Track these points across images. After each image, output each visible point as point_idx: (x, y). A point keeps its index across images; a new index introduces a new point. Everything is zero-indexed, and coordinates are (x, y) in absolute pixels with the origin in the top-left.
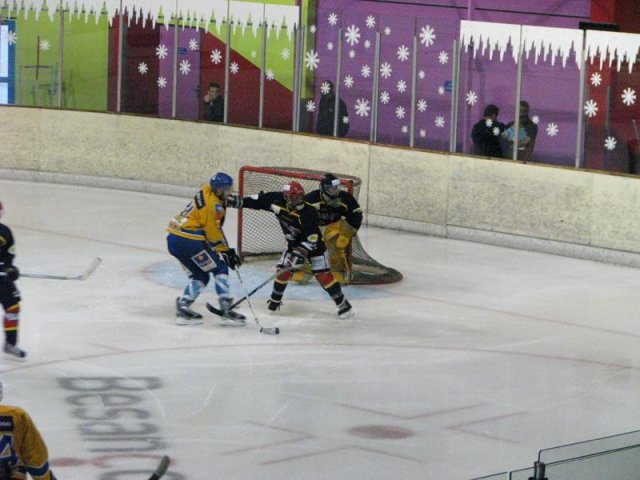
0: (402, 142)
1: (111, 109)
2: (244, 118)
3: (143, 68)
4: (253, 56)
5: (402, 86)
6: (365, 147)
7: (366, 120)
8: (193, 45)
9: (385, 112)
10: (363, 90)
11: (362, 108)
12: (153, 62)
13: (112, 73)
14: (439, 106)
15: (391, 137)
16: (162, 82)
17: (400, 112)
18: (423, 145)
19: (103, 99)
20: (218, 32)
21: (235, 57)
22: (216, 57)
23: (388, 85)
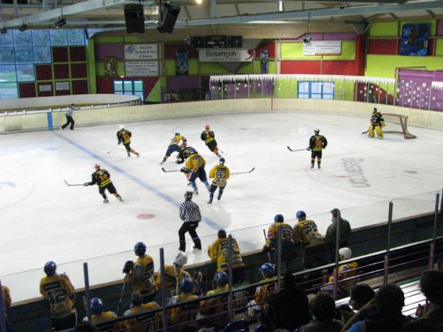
0: (418, 108)
1: (354, 100)
2: (383, 102)
3: (361, 92)
4: (385, 89)
5: (418, 96)
6: (409, 109)
7: (410, 103)
8: (372, 87)
9: (414, 101)
10: (409, 97)
11: (409, 100)
12: (363, 90)
13: (355, 91)
14: (426, 100)
15: (415, 107)
16: (365, 95)
17: (418, 101)
18: (423, 108)
19: (353, 98)
20: (378, 84)
21: (381, 89)
22: (377, 89)
23: (415, 95)
